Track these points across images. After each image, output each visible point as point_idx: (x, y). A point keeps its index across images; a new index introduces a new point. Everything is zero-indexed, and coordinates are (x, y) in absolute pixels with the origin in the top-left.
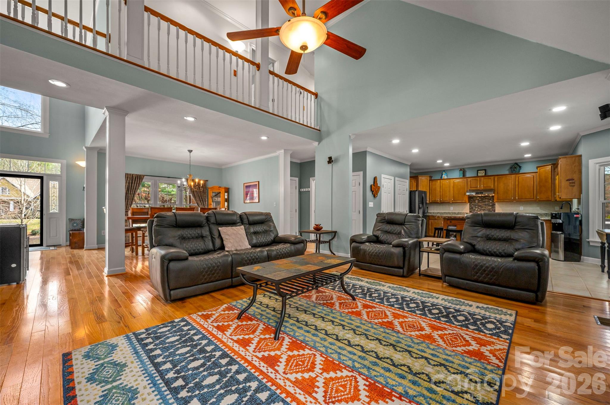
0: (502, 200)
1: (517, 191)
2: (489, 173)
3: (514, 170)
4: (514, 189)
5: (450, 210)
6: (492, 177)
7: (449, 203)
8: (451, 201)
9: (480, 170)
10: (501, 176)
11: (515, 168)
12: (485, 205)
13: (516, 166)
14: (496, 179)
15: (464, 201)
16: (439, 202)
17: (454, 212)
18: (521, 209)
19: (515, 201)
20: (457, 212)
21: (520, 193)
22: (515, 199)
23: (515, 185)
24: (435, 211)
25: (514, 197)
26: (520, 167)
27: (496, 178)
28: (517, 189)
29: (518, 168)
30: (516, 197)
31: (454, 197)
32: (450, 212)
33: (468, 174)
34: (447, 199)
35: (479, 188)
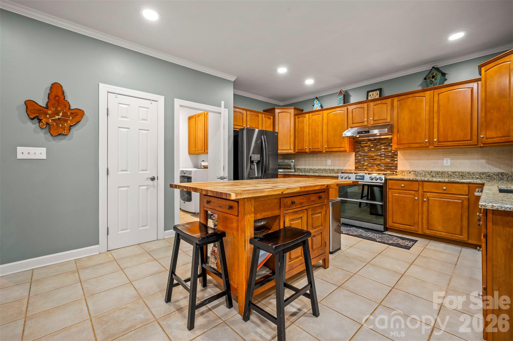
0: (406, 146)
1: (436, 125)
2: (386, 93)
3: (431, 82)
4: (431, 119)
5: (326, 165)
6: (389, 101)
7: (321, 152)
8: (324, 149)
9: (372, 91)
10: (403, 97)
11: (433, 77)
12: (380, 155)
13: (435, 72)
14: (396, 103)
15: (342, 149)
16: (307, 151)
17: (332, 168)
18: (445, 164)
19: (431, 147)
20: (336, 168)
21: (441, 129)
22: (431, 142)
23: (431, 111)
24: (307, 167)
25: (429, 139)
26: (444, 74)
27: (396, 99)
28: (436, 121)
29: (439, 76)
30: (433, 139)
31: (328, 142)
32: (327, 168)
33: (353, 100)
34: (318, 146)
35: (366, 123)
